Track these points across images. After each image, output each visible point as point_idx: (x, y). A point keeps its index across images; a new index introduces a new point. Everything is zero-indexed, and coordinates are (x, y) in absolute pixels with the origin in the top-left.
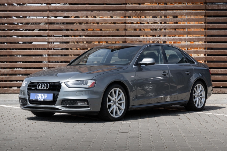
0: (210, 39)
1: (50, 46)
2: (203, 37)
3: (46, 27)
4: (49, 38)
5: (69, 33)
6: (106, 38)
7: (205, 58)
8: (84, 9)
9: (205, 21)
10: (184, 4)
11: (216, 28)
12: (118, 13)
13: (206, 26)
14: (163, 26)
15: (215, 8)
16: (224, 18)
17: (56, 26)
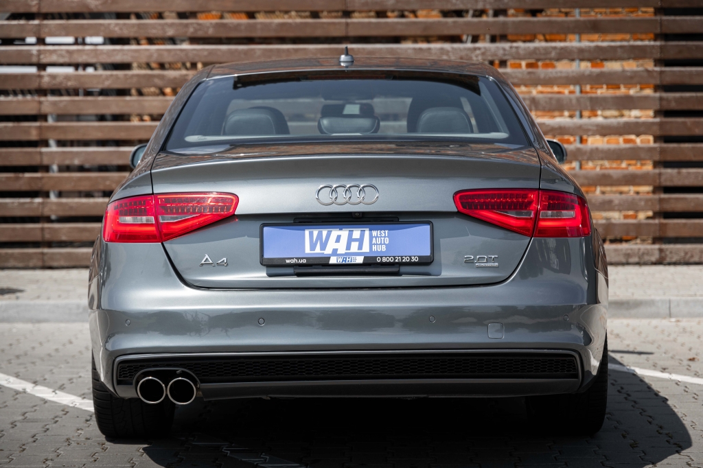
1: (46, 79)
2: (652, 43)
3: (30, 6)
5: (121, 29)
6: (271, 50)
7: (661, 124)
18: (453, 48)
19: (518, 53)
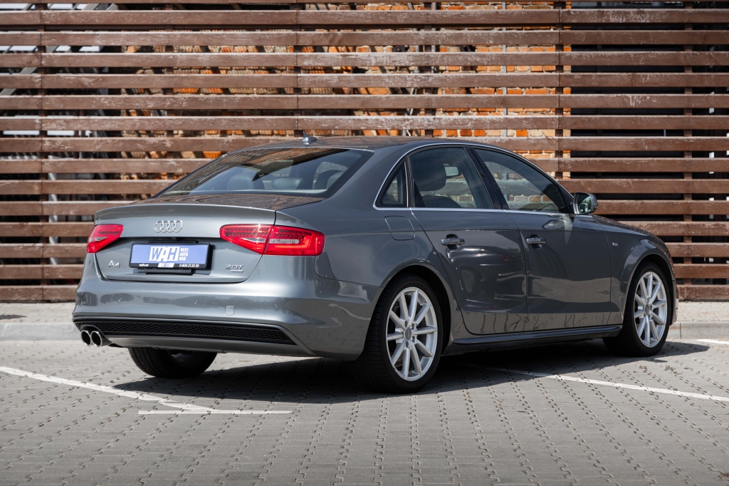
0: (575, 123)
1: (47, 144)
2: (553, 115)
3: (34, 83)
4: (44, 118)
5: (110, 102)
6: (235, 120)
8: (160, 22)
9: (557, 64)
10: (496, 7)
11: (595, 84)
12: (273, 35)
13: (562, 78)
14: (422, 80)
15: (592, 21)
16: (621, 52)
17: (68, 79)
18: (386, 119)
19: (440, 123)
